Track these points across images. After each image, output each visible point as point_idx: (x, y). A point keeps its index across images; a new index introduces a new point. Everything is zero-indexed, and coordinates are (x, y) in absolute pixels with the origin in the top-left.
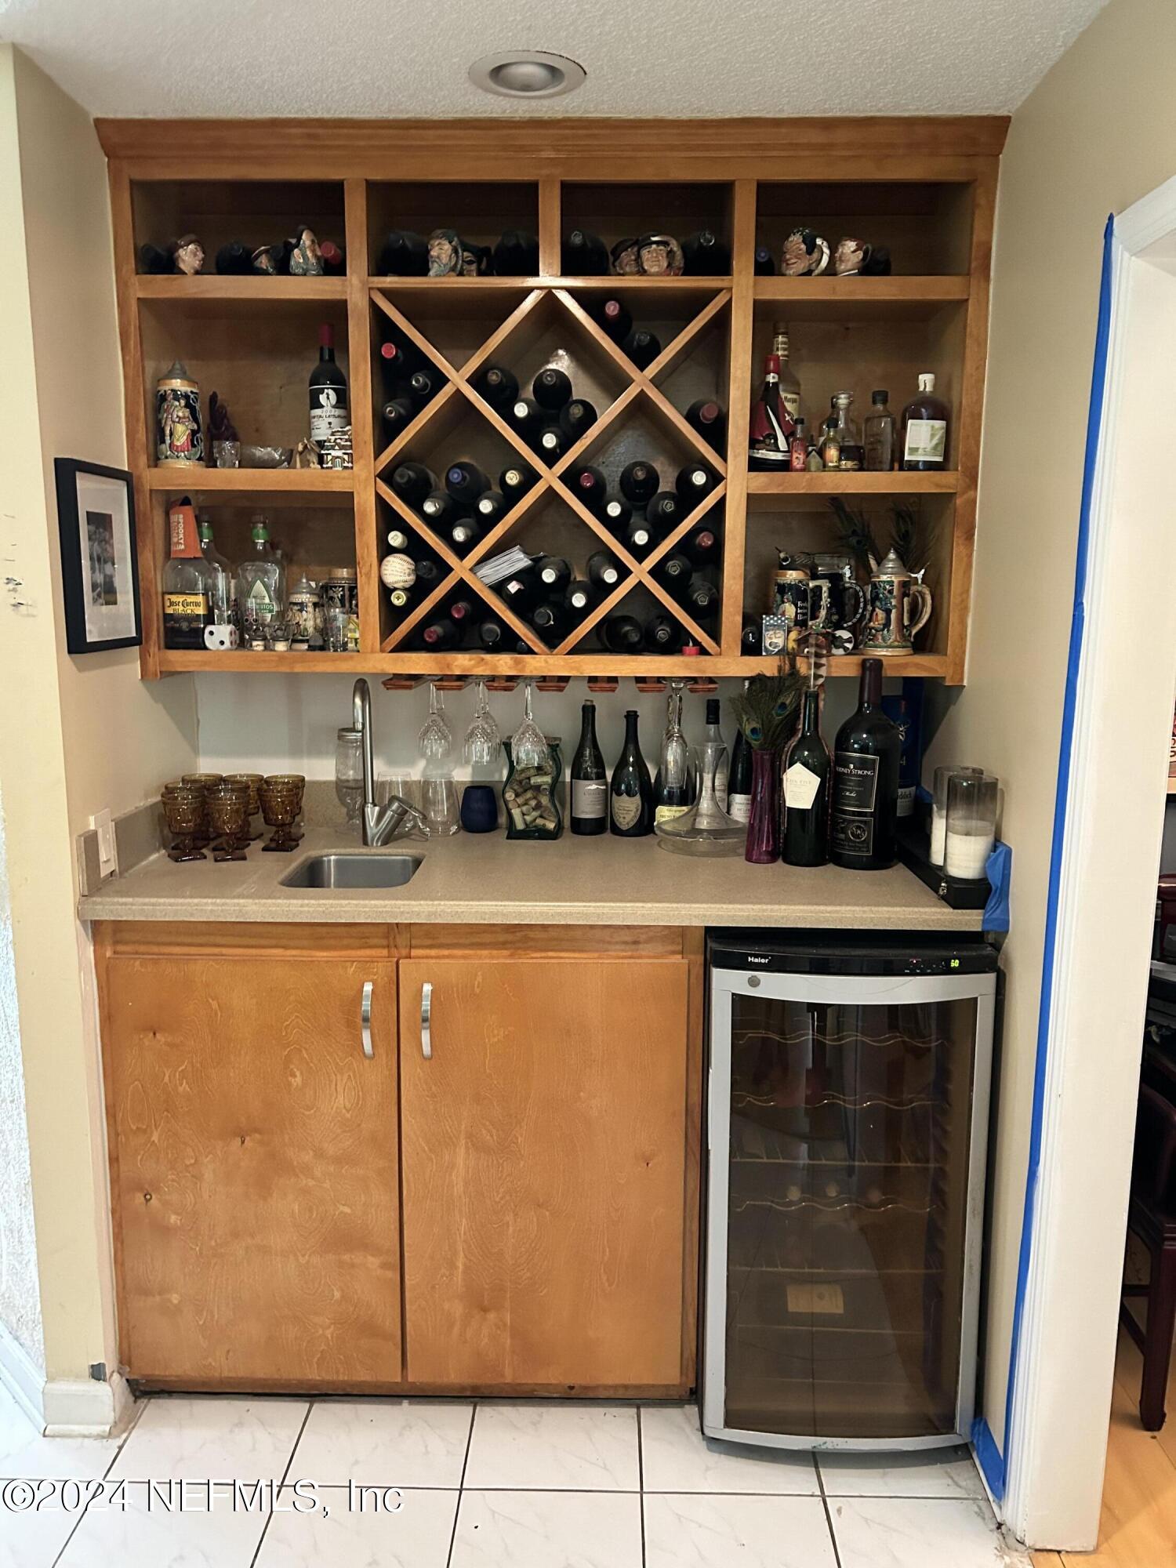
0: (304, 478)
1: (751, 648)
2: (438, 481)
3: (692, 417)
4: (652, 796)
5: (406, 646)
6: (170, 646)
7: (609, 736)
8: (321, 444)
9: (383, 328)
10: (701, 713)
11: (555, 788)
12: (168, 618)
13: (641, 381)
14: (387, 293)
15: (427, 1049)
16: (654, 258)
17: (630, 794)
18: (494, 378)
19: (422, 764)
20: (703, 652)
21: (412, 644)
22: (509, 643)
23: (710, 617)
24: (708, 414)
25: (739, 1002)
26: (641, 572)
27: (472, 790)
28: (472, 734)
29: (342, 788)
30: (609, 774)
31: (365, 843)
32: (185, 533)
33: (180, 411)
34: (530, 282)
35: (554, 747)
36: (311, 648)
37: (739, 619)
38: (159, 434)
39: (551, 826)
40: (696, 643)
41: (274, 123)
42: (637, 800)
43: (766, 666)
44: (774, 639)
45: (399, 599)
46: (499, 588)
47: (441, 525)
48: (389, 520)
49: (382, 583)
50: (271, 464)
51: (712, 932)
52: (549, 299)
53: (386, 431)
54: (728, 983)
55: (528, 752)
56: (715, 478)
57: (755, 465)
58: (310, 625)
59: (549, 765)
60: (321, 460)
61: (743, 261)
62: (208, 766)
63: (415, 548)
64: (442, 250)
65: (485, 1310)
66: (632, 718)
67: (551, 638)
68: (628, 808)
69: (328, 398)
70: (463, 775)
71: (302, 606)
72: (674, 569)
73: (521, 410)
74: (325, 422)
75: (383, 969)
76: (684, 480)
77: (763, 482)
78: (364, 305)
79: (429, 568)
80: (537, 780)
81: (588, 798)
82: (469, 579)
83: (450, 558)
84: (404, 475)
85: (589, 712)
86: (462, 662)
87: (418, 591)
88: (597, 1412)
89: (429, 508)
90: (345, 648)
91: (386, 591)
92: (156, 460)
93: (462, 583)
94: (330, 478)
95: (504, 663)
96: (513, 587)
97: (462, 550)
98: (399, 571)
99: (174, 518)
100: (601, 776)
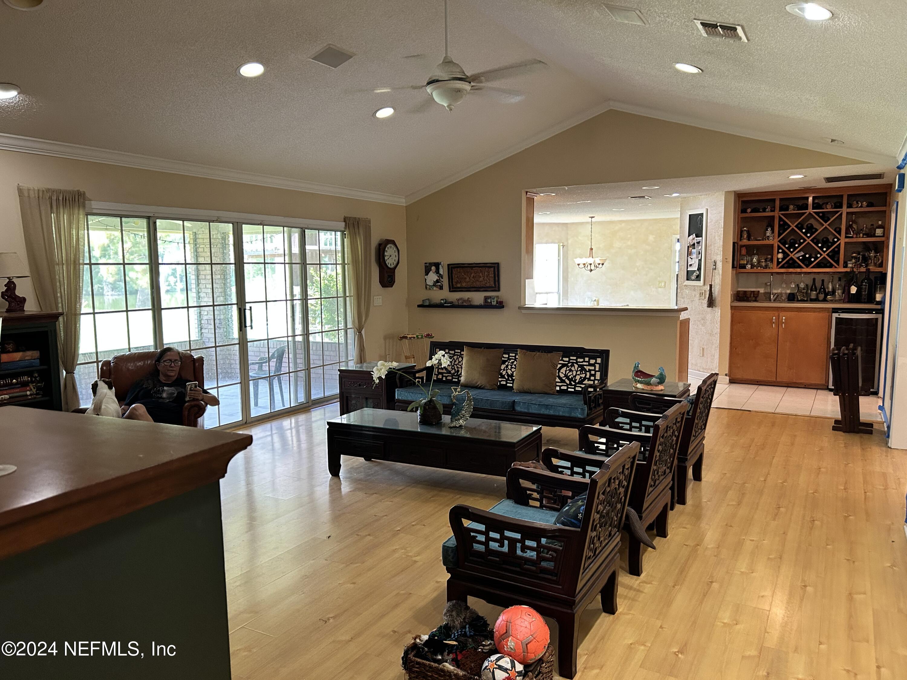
0: (766, 242)
1: (846, 266)
2: (788, 241)
3: (835, 230)
4: (826, 294)
5: (781, 267)
6: (740, 268)
7: (818, 284)
8: (768, 237)
9: (780, 219)
10: (838, 279)
11: (806, 293)
12: (740, 264)
13: (826, 225)
14: (782, 214)
15: (783, 327)
16: (829, 206)
17: (822, 294)
18: (799, 226)
19: (780, 290)
20: (836, 267)
21: (782, 267)
22: (800, 267)
23: (837, 262)
24: (838, 230)
25: (836, 318)
26: (825, 255)
27: (790, 294)
28: (791, 283)
29: (765, 293)
30: (818, 291)
31: (770, 301)
32: (744, 251)
33: (745, 233)
34: (807, 211)
35: (807, 285)
36: (764, 268)
37: (843, 262)
38: (741, 236)
39: (806, 299)
40: (835, 266)
41: (766, 192)
42: (823, 295)
43: (848, 270)
44: (850, 265)
45: (780, 260)
46: (798, 258)
47: (788, 249)
48: (779, 248)
49: (777, 258)
50: (760, 240)
51: (833, 309)
52: (810, 213)
53: (779, 235)
54: (835, 315)
55: (802, 285)
56: (839, 240)
57: (846, 237)
58: (764, 265)
59: (806, 288)
60: (768, 239)
61: (845, 206)
62: (739, 289)
63: (784, 252)
64: (791, 207)
65: (791, 369)
66: (823, 281)
67: (807, 266)
68: (821, 296)
69: (769, 229)
70: (789, 291)
71: (763, 262)
72: (830, 254)
73: (804, 231)
74: (769, 233)
75: (777, 314)
76: (833, 240)
77: (847, 240)
78: (778, 216)
79: (785, 255)
80: (803, 291)
81: (813, 294)
82: (793, 257)
83: (790, 254)
84: (783, 241)
85: (814, 279)
86: (791, 270)
87: (783, 259)
88: (810, 390)
89: (787, 246)
90: (770, 268)
91: (778, 259)
92: (741, 240)
93: (791, 257)
94: (770, 242)
95: (798, 270)
96: (801, 258)
97: (792, 252)
98: (780, 256)
99: (742, 249)
100: (816, 291)
